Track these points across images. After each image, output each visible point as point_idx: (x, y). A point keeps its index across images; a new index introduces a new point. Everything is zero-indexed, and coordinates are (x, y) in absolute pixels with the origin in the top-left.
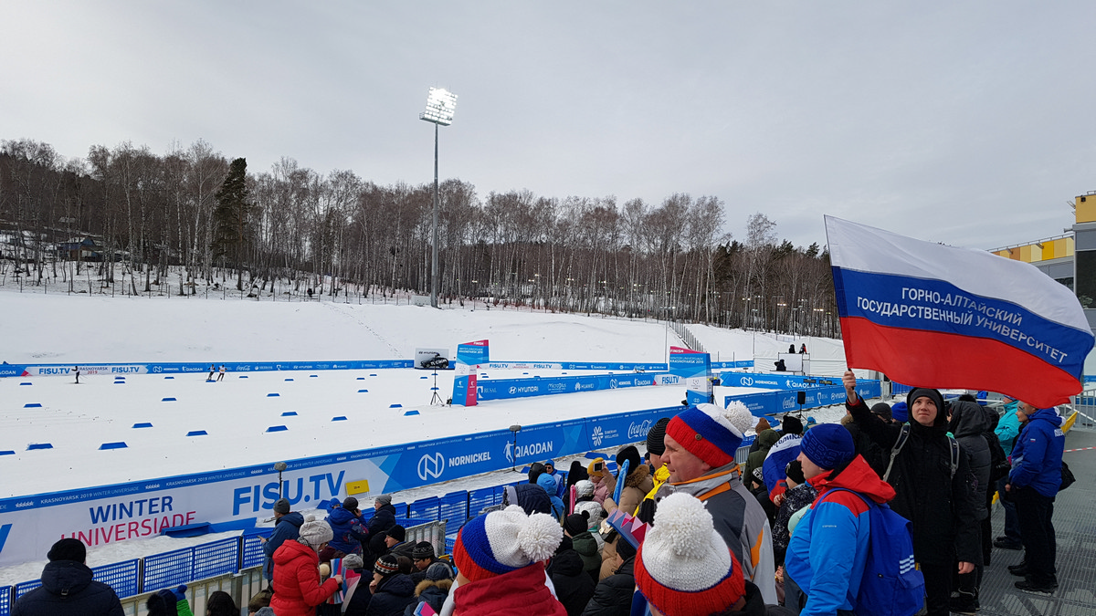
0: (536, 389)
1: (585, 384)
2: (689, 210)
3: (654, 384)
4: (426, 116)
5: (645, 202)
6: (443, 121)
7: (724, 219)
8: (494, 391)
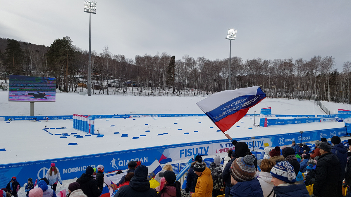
0: (283, 122)
1: (298, 121)
2: (320, 62)
3: (320, 121)
4: (227, 38)
5: (303, 60)
6: (233, 39)
7: (334, 64)
8: (271, 123)
